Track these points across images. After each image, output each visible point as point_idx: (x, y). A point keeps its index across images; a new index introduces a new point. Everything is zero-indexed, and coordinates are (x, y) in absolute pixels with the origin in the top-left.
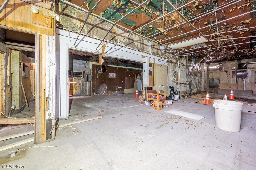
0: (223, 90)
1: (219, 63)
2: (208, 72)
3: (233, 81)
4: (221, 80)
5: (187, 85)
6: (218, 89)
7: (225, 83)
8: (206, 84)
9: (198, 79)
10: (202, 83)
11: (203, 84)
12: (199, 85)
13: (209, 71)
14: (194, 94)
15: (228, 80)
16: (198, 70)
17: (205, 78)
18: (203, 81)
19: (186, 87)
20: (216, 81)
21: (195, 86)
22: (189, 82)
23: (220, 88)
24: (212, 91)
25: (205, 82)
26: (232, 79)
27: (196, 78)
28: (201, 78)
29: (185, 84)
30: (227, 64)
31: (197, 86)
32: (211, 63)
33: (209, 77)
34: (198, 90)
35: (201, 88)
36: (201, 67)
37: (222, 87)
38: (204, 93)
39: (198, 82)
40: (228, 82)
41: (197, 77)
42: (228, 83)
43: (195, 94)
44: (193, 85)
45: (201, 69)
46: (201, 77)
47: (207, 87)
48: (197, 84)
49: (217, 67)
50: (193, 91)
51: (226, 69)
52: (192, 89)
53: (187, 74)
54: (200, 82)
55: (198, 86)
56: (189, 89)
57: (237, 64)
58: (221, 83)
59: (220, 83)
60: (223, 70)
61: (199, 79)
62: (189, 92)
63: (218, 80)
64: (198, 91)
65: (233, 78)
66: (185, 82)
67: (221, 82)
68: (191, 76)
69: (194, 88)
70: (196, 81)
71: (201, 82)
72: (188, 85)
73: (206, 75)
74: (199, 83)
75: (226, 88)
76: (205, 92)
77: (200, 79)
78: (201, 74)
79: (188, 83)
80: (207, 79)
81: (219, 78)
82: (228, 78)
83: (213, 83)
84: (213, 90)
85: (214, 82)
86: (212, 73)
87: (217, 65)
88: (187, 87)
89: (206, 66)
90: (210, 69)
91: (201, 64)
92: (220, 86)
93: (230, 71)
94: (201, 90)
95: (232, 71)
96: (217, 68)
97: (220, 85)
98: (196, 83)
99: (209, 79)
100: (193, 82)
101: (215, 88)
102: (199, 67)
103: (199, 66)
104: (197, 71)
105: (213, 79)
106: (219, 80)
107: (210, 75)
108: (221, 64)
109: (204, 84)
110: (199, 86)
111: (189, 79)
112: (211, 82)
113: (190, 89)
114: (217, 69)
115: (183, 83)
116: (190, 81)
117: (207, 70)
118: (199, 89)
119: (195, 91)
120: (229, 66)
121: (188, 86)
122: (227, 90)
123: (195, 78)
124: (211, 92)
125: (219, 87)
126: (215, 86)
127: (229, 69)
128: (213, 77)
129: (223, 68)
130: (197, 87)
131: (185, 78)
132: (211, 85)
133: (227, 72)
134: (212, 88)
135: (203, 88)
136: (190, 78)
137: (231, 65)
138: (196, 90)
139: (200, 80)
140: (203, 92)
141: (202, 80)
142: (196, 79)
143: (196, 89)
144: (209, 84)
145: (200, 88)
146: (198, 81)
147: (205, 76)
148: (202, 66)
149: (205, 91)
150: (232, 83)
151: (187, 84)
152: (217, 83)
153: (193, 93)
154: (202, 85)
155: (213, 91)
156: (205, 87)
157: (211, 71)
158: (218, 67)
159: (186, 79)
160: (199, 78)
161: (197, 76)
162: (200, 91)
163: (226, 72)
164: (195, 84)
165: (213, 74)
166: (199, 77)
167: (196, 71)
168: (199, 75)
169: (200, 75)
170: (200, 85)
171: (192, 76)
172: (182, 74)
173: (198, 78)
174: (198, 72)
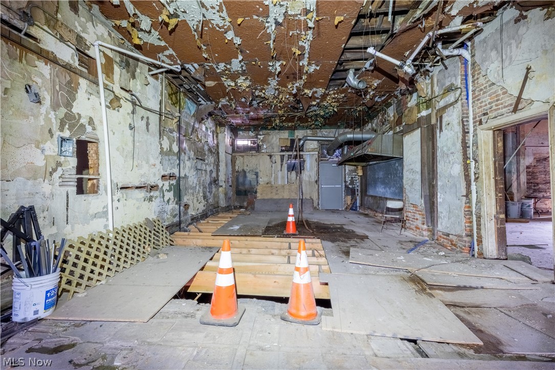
0: (264, 199)
1: (257, 132)
2: (234, 154)
3: (283, 178)
4: (260, 174)
5: (166, 193)
6: (256, 198)
7: (267, 184)
8: (231, 186)
9: (208, 172)
10: (221, 184)
11: (221, 186)
12: (210, 188)
13: (237, 152)
14: (195, 219)
15: (273, 175)
16: (208, 145)
17: (227, 170)
18: (222, 177)
19: (158, 200)
20: (251, 177)
21: (199, 192)
22: (174, 182)
23: (258, 195)
24: (242, 205)
25: (228, 181)
26: (280, 174)
27: (204, 167)
28: (218, 170)
29: (153, 188)
30: (271, 137)
31: (204, 193)
32: (241, 132)
33: (237, 168)
34: (208, 205)
35: (218, 197)
36: (217, 137)
37: (261, 194)
38: (226, 211)
39: (208, 179)
40: (272, 179)
41: (206, 164)
42: (273, 183)
43: (197, 221)
44: (190, 191)
45: (218, 143)
46: (218, 166)
47: (231, 193)
48: (205, 187)
49: (251, 143)
50: (192, 212)
51: (269, 150)
52: (187, 206)
53: (162, 148)
54: (215, 181)
55: (208, 194)
56: (173, 206)
57: (288, 139)
58: (260, 182)
59: (257, 183)
60: (263, 151)
61: (211, 171)
62: (174, 217)
63: (255, 177)
64: (208, 207)
65: (281, 170)
66: (155, 179)
67: (260, 180)
68: (181, 158)
69: (195, 201)
70: (202, 179)
71: (218, 180)
72: (169, 191)
73: (230, 161)
74: (211, 184)
75: (269, 197)
76: (227, 209)
77: (214, 171)
78: (218, 159)
79: (170, 186)
80: (231, 173)
81: (257, 171)
82: (273, 173)
83: (244, 184)
84: (244, 201)
85: (247, 182)
86: (243, 156)
87: (253, 137)
88: (166, 199)
89: (229, 137)
90: (238, 148)
91: (216, 127)
92: (258, 191)
93: (277, 154)
94: (218, 203)
95: (280, 155)
96: (252, 145)
97: (258, 188)
98: (203, 182)
99: (237, 172)
100: (193, 179)
101: (249, 196)
102: (211, 136)
103: (211, 134)
104: (206, 148)
105: (244, 172)
106: (257, 174)
107: (238, 162)
108: (261, 135)
109: (224, 186)
110: (210, 192)
111: (175, 171)
112: (241, 180)
113: (177, 207)
114: (251, 149)
115: (137, 184)
116: (179, 177)
117: (231, 147)
118: (210, 201)
119: (200, 211)
120: (275, 143)
121: (170, 195)
122: (271, 199)
123: (199, 168)
124: (241, 207)
125: (256, 192)
126: (249, 192)
127: (275, 150)
128: (245, 168)
129: (265, 147)
130: (205, 197)
131: (152, 161)
132: (241, 188)
133: (271, 156)
134: (242, 197)
135: (222, 196)
136: (179, 164)
137: (278, 140)
138: (202, 204)
139: (214, 175)
140: (223, 208)
141: (219, 174)
142: (203, 172)
143: (204, 202)
144: (237, 187)
145: (216, 197)
146: (208, 176)
147: (226, 165)
148: (220, 135)
149: (228, 206)
150: (280, 183)
151: (166, 187)
152: (252, 183)
153: (192, 220)
154: (220, 189)
155: (245, 204)
156: (226, 194)
157: (241, 152)
158: (254, 144)
159: (159, 166)
160: (212, 168)
161: (206, 161)
162: (216, 205)
163: (269, 157)
164: (200, 187)
165: (245, 161)
166: (212, 165)
167: (204, 146)
168: (211, 159)
169: (215, 161)
170: (214, 190)
171: (186, 158)
172: (131, 145)
173: (208, 169)
174: (210, 150)
